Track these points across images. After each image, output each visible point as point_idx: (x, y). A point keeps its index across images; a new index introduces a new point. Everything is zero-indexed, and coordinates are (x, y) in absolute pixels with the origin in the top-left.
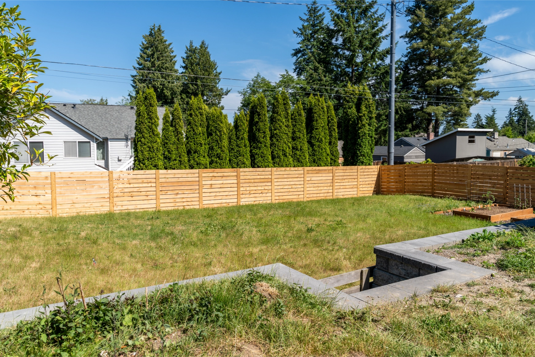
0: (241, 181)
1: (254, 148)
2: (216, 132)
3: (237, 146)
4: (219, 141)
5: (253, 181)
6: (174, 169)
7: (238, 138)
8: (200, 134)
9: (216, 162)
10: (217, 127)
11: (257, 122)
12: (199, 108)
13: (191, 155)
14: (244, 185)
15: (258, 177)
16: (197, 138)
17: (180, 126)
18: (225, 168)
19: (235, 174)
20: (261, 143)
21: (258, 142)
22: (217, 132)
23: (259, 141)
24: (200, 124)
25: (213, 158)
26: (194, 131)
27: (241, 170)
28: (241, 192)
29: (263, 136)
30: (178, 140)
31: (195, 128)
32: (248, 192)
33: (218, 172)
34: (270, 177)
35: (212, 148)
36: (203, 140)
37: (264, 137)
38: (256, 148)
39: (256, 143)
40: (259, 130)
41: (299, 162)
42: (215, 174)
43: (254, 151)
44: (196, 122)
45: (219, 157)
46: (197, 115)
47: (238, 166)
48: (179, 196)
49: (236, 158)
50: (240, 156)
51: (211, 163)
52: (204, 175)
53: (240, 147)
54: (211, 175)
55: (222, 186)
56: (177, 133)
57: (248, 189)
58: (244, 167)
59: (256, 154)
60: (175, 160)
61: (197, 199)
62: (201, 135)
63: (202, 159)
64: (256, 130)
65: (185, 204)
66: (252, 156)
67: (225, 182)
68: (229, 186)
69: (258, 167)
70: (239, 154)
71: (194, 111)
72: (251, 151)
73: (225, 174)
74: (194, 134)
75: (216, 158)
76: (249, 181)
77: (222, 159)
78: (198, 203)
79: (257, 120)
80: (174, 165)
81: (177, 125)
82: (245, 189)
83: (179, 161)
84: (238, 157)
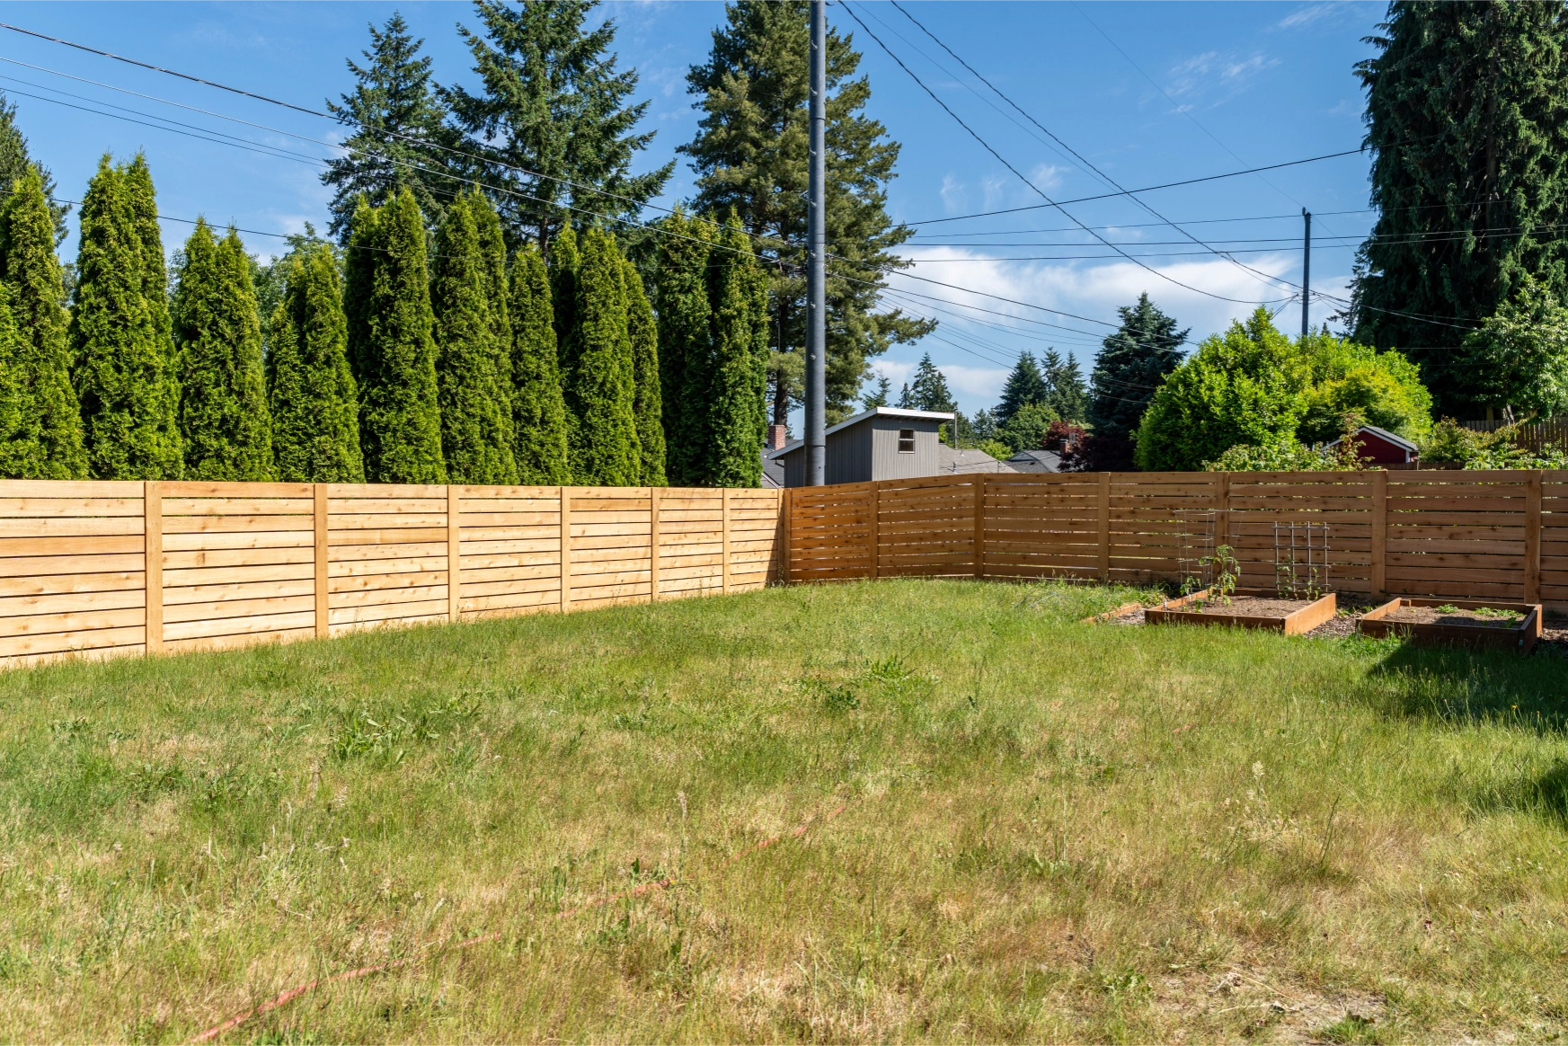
0: (332, 536)
1: (374, 403)
2: (215, 323)
3: (308, 390)
4: (231, 365)
5: (376, 536)
6: (19, 476)
7: (310, 359)
8: (143, 324)
9: (219, 456)
10: (220, 301)
11: (388, 300)
12: (137, 208)
13: (101, 419)
14: (344, 553)
15: (400, 521)
16: (129, 345)
17: (47, 279)
18: (257, 480)
19: (307, 505)
20: (405, 384)
21: (391, 380)
22: (222, 323)
23: (398, 375)
24: (145, 282)
25: (201, 437)
26: (113, 307)
27: (332, 488)
28: (332, 585)
29: (413, 356)
30: (37, 339)
31: (120, 298)
32: (358, 583)
33: (230, 496)
34: (443, 520)
35: (199, 393)
36: (159, 352)
37: (416, 360)
38: (385, 404)
39: (385, 385)
40: (396, 332)
41: (537, 468)
42: (222, 507)
43: (374, 416)
44: (123, 271)
45: (230, 434)
46: (128, 241)
47: (311, 474)
48: (44, 605)
49: (300, 443)
50: (322, 433)
51: (194, 458)
52: (169, 507)
53: (318, 396)
54: (202, 506)
55: (249, 557)
56: (33, 308)
57: (359, 568)
58: (340, 479)
59: (385, 429)
60: (22, 435)
61: (138, 617)
62: (150, 329)
63: (154, 438)
64: (384, 332)
65: (75, 641)
66: (370, 437)
67: (263, 539)
68: (283, 556)
69: (396, 479)
70: (319, 423)
71: (114, 220)
72: (362, 416)
73: (265, 506)
74: (114, 324)
75: (217, 437)
76: (364, 537)
77: (244, 444)
78: (138, 635)
79: (387, 290)
80: (17, 457)
81: (30, 273)
82: (346, 572)
83: (42, 439)
84: (310, 437)
